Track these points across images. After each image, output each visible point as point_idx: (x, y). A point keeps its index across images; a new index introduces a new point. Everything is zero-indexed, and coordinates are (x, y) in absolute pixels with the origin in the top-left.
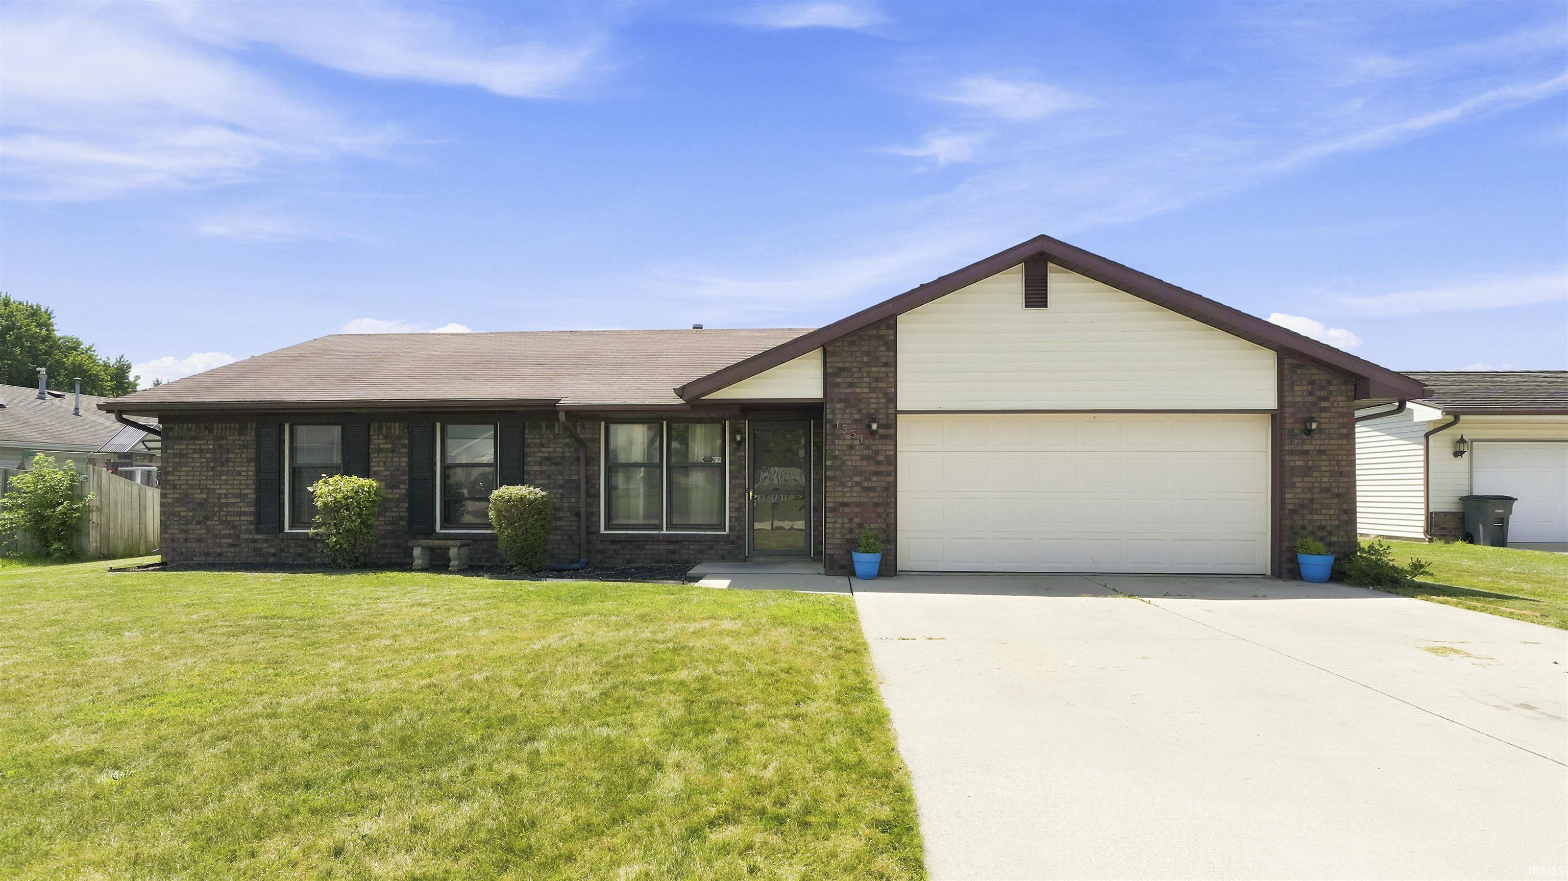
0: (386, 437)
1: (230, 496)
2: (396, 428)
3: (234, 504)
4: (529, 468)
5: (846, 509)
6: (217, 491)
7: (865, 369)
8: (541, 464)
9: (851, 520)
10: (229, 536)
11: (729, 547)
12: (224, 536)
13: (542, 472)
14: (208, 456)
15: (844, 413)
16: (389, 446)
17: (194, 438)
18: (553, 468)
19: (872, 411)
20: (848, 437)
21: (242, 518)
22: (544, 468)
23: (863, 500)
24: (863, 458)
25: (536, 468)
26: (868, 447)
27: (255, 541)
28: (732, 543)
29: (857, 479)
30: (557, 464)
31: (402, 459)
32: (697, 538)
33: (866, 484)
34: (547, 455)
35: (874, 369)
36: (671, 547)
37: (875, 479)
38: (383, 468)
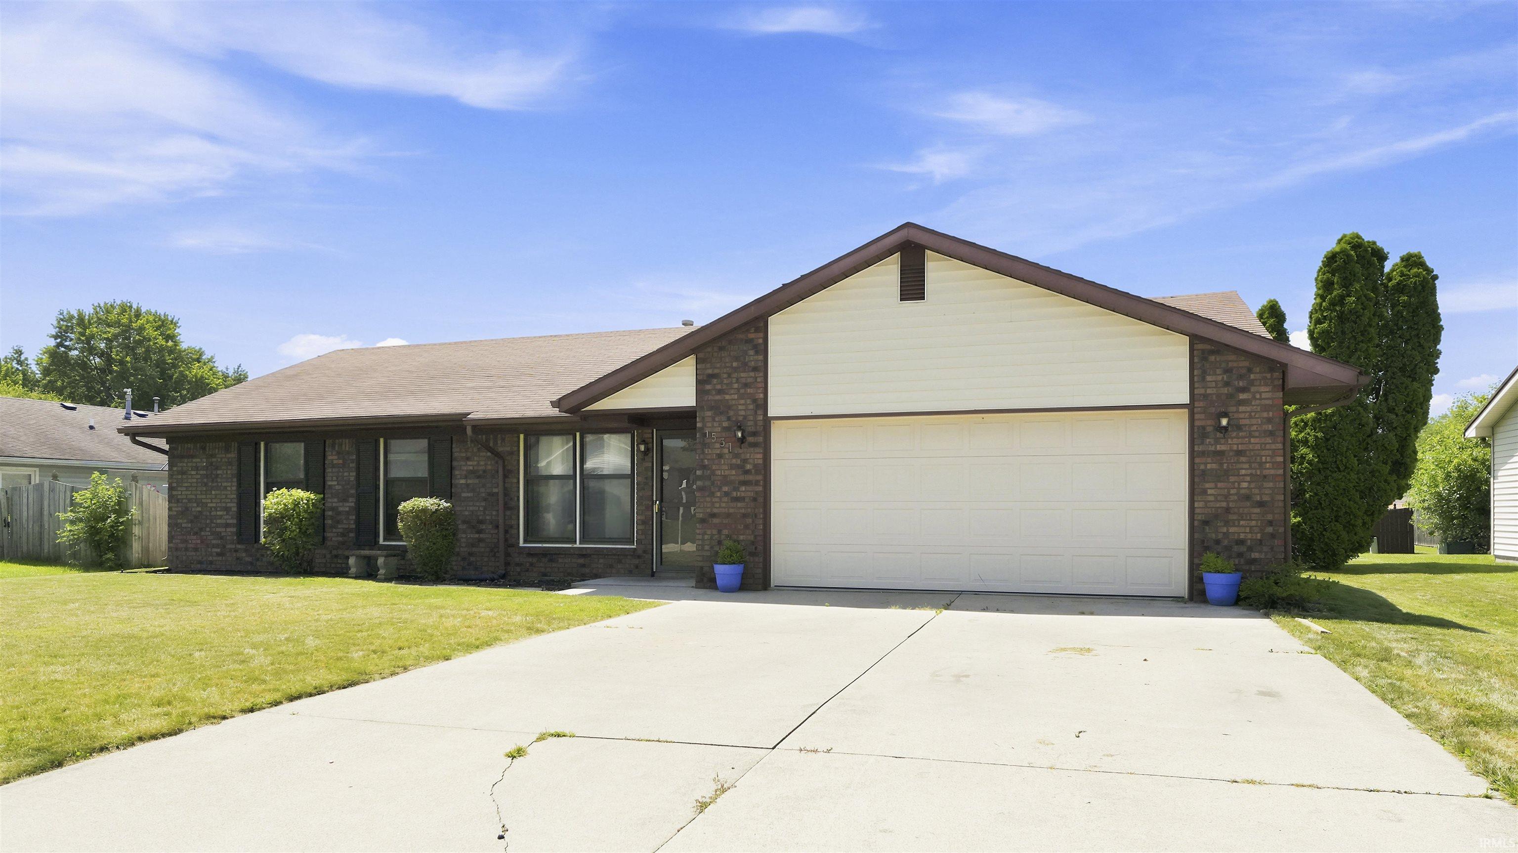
0: (338, 453)
1: (218, 509)
2: (347, 445)
3: (222, 516)
4: (457, 481)
5: (716, 521)
6: (209, 505)
7: (735, 375)
8: (466, 477)
9: (719, 532)
10: (217, 546)
11: (636, 561)
12: (214, 546)
13: (468, 485)
14: (201, 472)
15: (714, 420)
16: (341, 461)
17: (193, 457)
18: (477, 481)
19: (741, 418)
20: (718, 445)
21: (228, 530)
22: (469, 481)
23: (731, 511)
24: (732, 467)
25: (463, 481)
26: (736, 456)
27: (236, 551)
28: (639, 557)
29: (725, 489)
30: (479, 477)
31: (351, 474)
32: (605, 551)
33: (734, 494)
34: (471, 468)
35: (743, 375)
36: (581, 561)
37: (743, 488)
38: (335, 483)
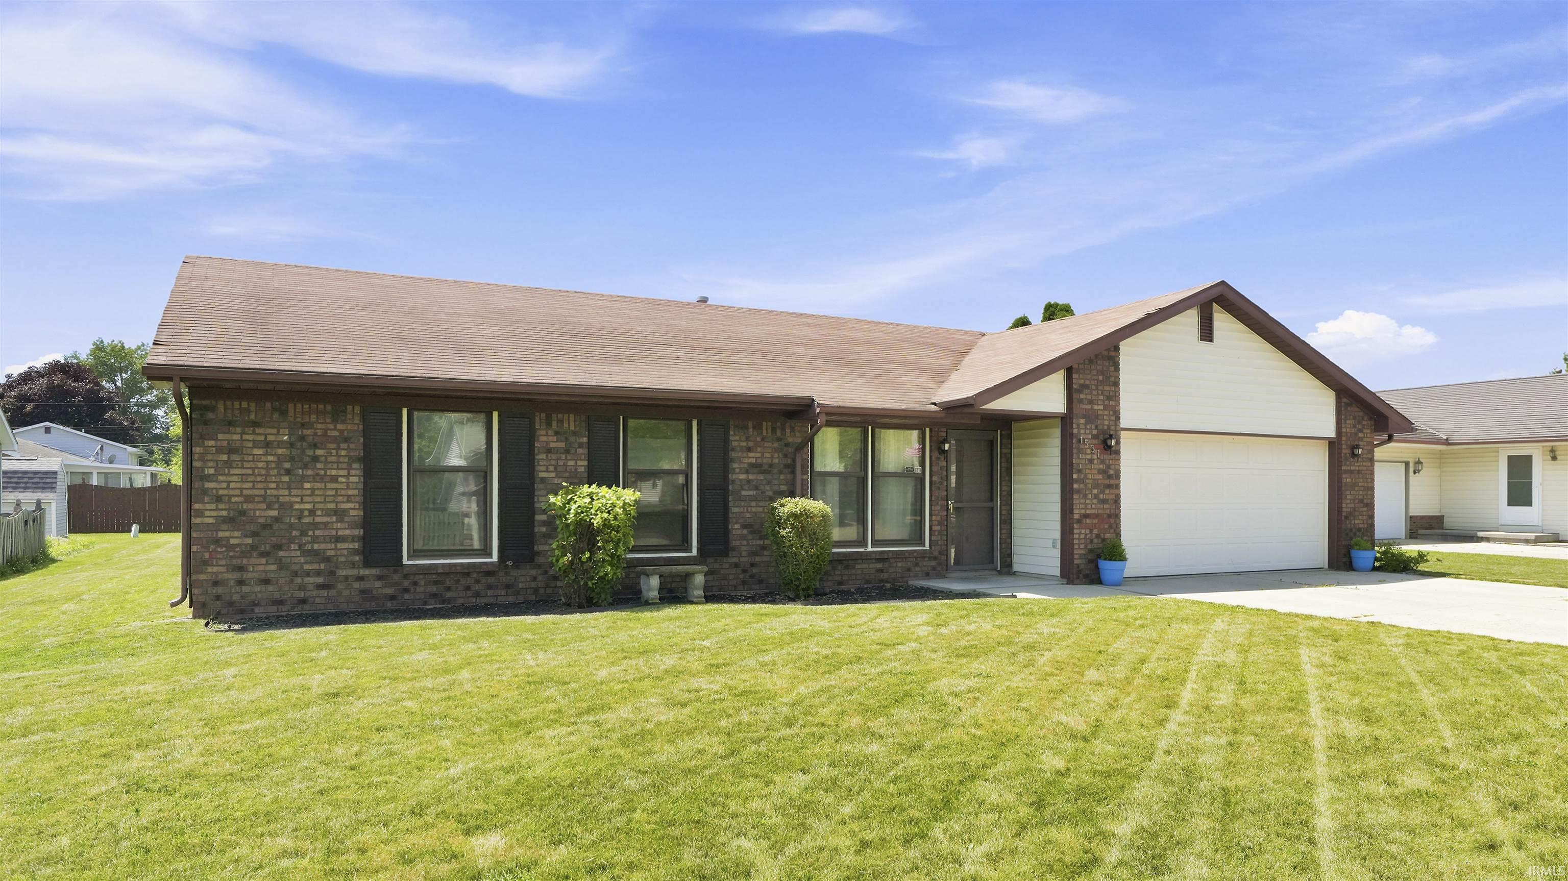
0: (557, 433)
1: (319, 513)
2: (571, 423)
3: (326, 524)
4: (734, 476)
5: (1088, 521)
6: (297, 506)
7: (1101, 388)
8: (747, 472)
9: (1091, 531)
10: (318, 573)
11: (933, 563)
12: (308, 574)
13: (749, 481)
14: (280, 451)
15: (1086, 428)
16: (562, 445)
17: (256, 424)
18: (761, 477)
19: (1106, 427)
20: (1089, 451)
21: (339, 546)
22: (751, 477)
23: (1100, 511)
24: (1100, 472)
25: (743, 477)
26: (1102, 462)
27: (361, 578)
28: (935, 558)
29: (1095, 491)
30: (764, 472)
31: (579, 463)
32: (907, 554)
33: (1101, 496)
34: (754, 461)
35: (1107, 388)
36: (879, 566)
37: (1107, 491)
38: (553, 475)
